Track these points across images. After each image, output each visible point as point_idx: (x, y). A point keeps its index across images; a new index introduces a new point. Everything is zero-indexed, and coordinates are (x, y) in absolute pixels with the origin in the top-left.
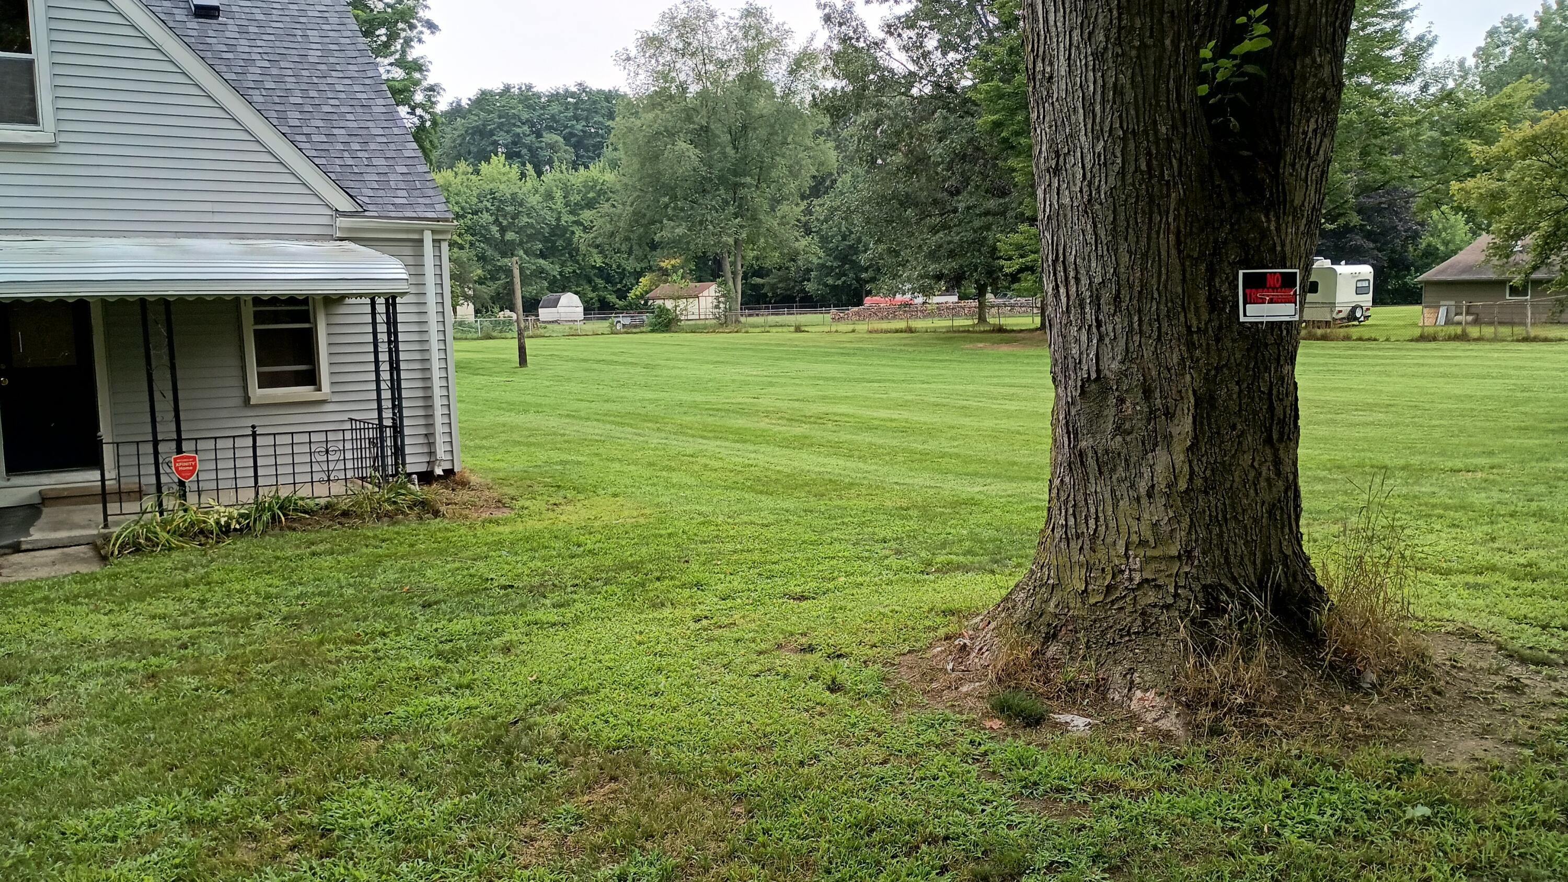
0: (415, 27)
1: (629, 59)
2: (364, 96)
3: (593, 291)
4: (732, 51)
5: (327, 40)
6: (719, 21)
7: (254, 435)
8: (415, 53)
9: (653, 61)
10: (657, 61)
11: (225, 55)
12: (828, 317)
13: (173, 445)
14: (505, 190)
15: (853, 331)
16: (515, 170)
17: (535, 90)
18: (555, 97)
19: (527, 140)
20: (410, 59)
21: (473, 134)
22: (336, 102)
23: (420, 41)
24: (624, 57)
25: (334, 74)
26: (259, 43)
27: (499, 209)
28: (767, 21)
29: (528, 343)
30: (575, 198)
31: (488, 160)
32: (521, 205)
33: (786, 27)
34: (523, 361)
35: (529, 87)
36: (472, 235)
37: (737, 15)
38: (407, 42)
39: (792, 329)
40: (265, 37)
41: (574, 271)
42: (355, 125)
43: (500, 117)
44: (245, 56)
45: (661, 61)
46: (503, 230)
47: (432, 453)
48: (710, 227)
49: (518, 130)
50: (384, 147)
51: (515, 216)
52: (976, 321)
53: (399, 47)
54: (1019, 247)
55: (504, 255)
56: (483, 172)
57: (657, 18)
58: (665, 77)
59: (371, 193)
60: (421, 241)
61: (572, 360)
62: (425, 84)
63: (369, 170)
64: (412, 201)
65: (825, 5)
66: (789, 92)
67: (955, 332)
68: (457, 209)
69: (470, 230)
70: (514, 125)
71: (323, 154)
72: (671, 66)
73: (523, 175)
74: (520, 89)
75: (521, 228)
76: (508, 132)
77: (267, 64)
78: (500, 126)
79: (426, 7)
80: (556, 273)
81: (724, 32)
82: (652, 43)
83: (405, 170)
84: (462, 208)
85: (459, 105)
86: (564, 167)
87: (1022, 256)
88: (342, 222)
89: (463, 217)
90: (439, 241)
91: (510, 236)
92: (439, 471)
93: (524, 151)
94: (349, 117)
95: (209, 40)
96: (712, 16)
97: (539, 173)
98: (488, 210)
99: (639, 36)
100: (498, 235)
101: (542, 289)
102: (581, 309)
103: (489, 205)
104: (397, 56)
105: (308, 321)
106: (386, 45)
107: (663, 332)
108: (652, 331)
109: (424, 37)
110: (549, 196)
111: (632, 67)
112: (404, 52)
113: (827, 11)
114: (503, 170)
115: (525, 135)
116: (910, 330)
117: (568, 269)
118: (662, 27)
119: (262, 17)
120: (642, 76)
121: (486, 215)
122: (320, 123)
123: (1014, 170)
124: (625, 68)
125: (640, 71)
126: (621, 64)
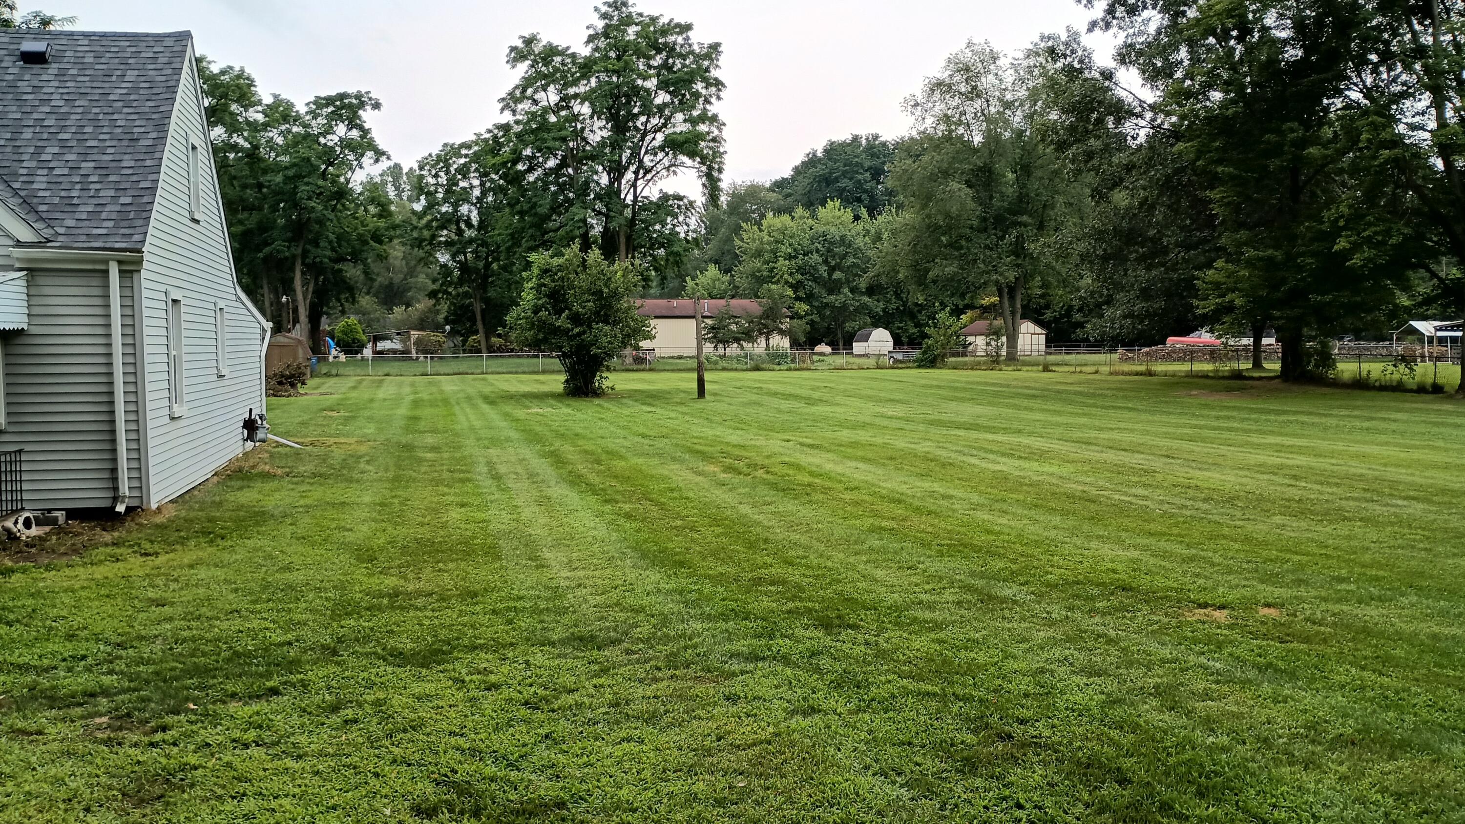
1: (916, 105)
3: (916, 327)
4: (1022, 91)
6: (1003, 62)
8: (715, 109)
9: (939, 105)
10: (946, 105)
12: (1115, 356)
14: (834, 232)
15: (1096, 372)
16: (849, 215)
17: (881, 139)
19: (867, 186)
21: (819, 182)
24: (912, 103)
27: (829, 250)
29: (707, 376)
31: (823, 204)
32: (850, 246)
35: (876, 137)
36: (802, 275)
37: (1021, 55)
39: (1041, 368)
41: (898, 308)
43: (845, 166)
46: (832, 270)
47: (116, 489)
48: (982, 266)
49: (860, 177)
51: (844, 256)
52: (1251, 366)
54: (1217, 285)
55: (831, 292)
56: (820, 215)
57: (943, 63)
60: (106, 272)
65: (1049, 38)
67: (1193, 377)
68: (789, 250)
69: (800, 269)
70: (857, 173)
72: (957, 108)
73: (857, 218)
74: (867, 139)
75: (848, 267)
76: (851, 179)
78: (844, 174)
79: (717, 66)
80: (879, 310)
81: (1012, 73)
82: (939, 87)
84: (795, 250)
85: (814, 155)
87: (1220, 296)
89: (796, 257)
91: (837, 275)
92: (120, 508)
93: (864, 196)
96: (994, 58)
97: (874, 217)
98: (818, 251)
100: (825, 275)
101: (865, 323)
102: (891, 344)
103: (819, 246)
107: (929, 367)
108: (919, 367)
110: (878, 238)
111: (918, 111)
113: (1050, 44)
114: (837, 213)
115: (866, 182)
116: (1150, 373)
117: (894, 306)
118: (947, 72)
121: (815, 256)
123: (1211, 201)
124: (912, 113)
125: (927, 115)
126: (909, 108)
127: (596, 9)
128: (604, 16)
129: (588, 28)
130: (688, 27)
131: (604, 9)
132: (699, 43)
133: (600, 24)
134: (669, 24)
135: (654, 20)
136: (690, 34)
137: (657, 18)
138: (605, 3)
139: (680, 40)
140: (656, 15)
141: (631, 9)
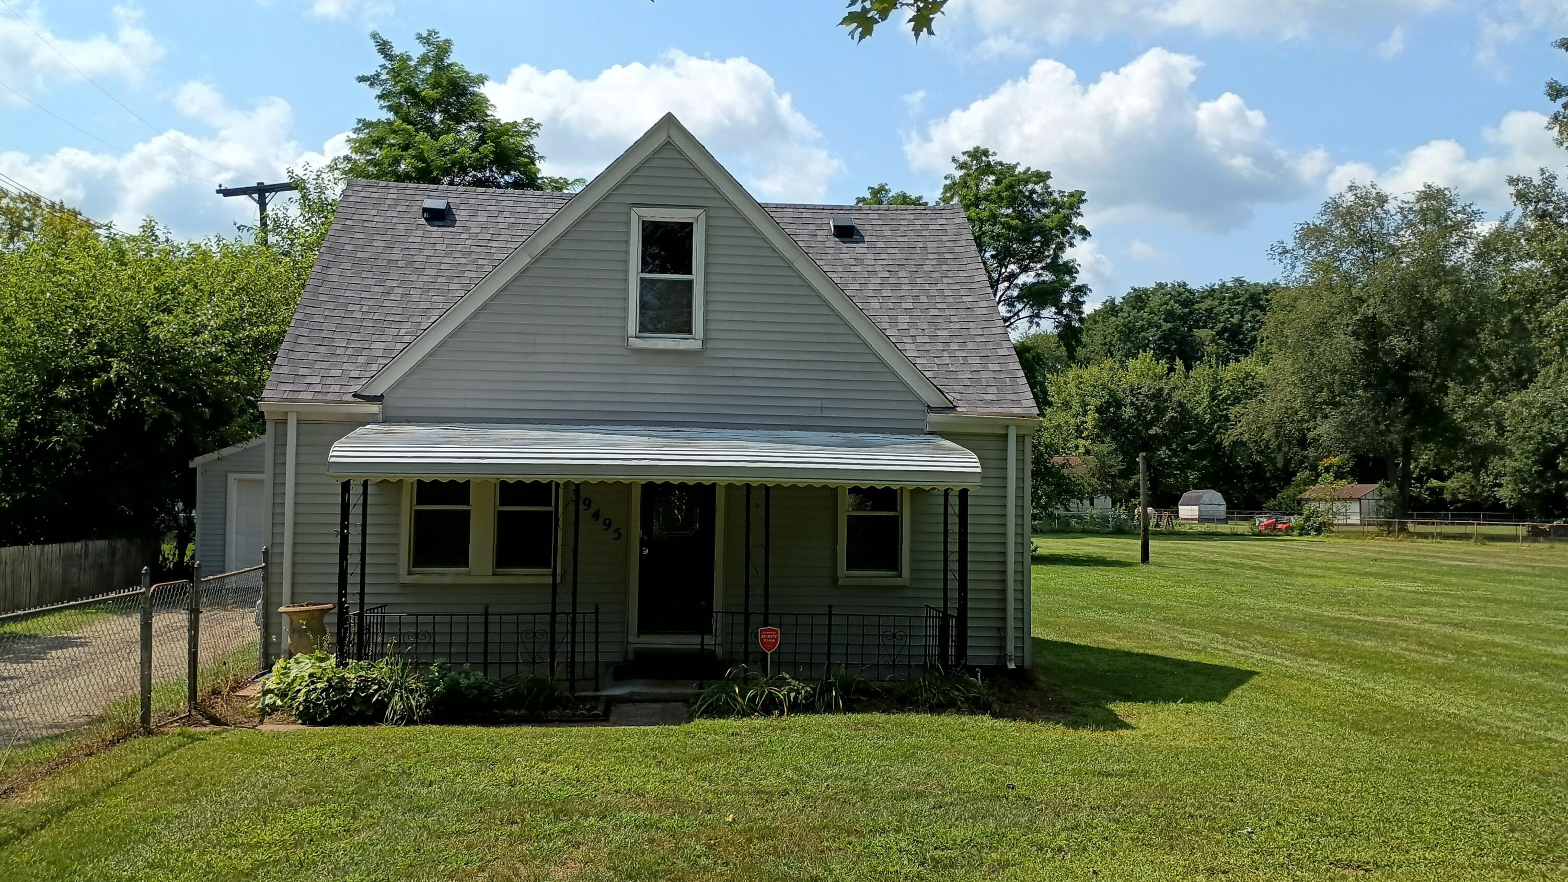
0: (1068, 233)
1: (1286, 251)
2: (970, 299)
4: (1407, 236)
5: (944, 250)
6: (1391, 206)
7: (830, 615)
8: (1067, 255)
9: (1313, 253)
10: (1319, 251)
11: (854, 269)
13: (762, 618)
16: (1163, 365)
17: (1188, 286)
18: (1211, 293)
19: (1178, 336)
20: (1061, 262)
21: (1121, 332)
22: (944, 306)
23: (1072, 245)
24: (1280, 250)
25: (945, 280)
26: (883, 256)
28: (1450, 203)
30: (1224, 392)
31: (1135, 356)
33: (1474, 208)
34: (1145, 557)
35: (1183, 285)
37: (1412, 199)
38: (1061, 247)
40: (889, 251)
42: (958, 326)
43: (1151, 315)
44: (870, 269)
45: (1323, 251)
47: (1003, 648)
48: (1371, 425)
49: (1169, 326)
50: (981, 346)
53: (1051, 252)
56: (1131, 367)
57: (1320, 208)
58: (1327, 269)
59: (961, 389)
60: (1006, 436)
61: (1199, 560)
62: (1073, 285)
63: (965, 368)
64: (1002, 397)
65: (1518, 181)
66: (1481, 278)
70: (1166, 321)
71: (924, 354)
72: (1332, 255)
73: (1171, 370)
74: (1173, 286)
76: (1159, 328)
77: (887, 274)
78: (1150, 324)
79: (1080, 214)
81: (1399, 217)
82: (1313, 234)
83: (997, 368)
85: (1113, 301)
86: (1213, 361)
88: (933, 417)
90: (1023, 436)
92: (1012, 666)
93: (1174, 347)
94: (954, 319)
95: (842, 256)
96: (1383, 201)
97: (1188, 368)
99: (1299, 227)
102: (1223, 508)
104: (1049, 260)
105: (895, 510)
106: (1040, 251)
109: (1075, 242)
110: (1197, 391)
111: (1288, 259)
112: (1056, 257)
113: (1520, 186)
114: (1150, 365)
115: (1176, 330)
118: (1324, 217)
119: (889, 233)
120: (1300, 268)
122: (925, 326)
124: (1280, 261)
125: (1298, 264)
126: (1277, 257)
127: (954, 160)
128: (962, 166)
129: (946, 178)
130: (1047, 176)
131: (963, 159)
132: (1060, 192)
133: (958, 174)
134: (1025, 172)
135: (1012, 168)
136: (1049, 182)
137: (1015, 166)
138: (964, 153)
139: (1038, 188)
140: (1014, 163)
141: (991, 158)
